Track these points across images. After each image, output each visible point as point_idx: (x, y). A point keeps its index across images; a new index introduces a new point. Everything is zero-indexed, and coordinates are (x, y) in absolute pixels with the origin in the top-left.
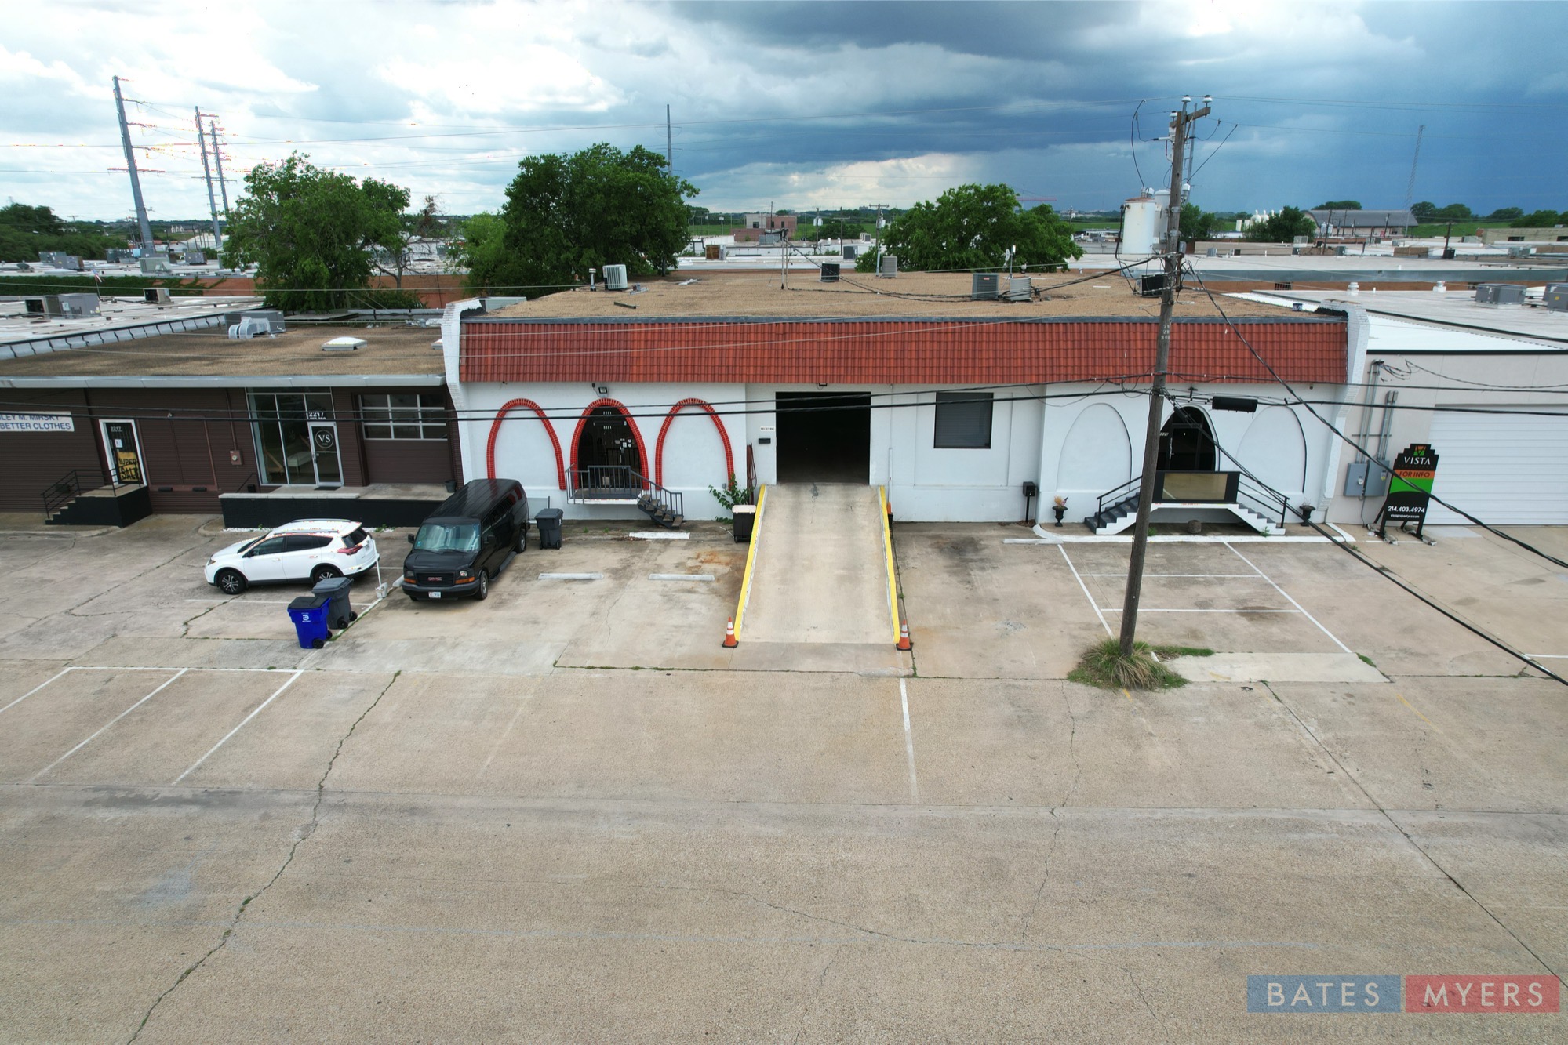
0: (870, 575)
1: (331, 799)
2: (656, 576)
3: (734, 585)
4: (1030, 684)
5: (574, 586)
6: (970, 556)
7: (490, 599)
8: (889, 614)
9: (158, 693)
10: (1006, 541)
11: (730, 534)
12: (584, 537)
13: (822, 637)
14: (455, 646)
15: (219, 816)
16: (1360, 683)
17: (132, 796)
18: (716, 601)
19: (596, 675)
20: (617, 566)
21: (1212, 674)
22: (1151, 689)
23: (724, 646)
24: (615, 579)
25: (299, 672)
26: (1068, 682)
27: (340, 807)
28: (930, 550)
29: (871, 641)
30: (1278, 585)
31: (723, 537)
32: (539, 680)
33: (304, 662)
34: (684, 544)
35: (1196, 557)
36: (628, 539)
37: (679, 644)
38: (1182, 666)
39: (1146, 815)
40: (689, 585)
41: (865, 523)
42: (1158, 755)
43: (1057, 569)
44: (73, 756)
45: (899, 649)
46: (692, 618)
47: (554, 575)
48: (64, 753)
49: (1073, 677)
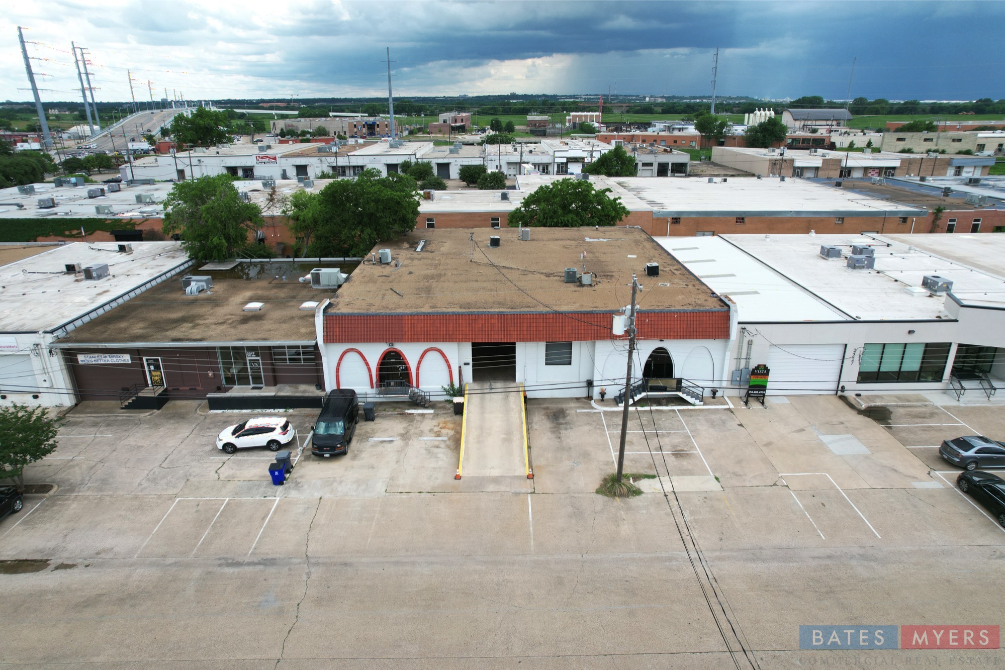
0: (516, 437)
1: (312, 561)
2: (421, 438)
3: (456, 442)
4: (580, 495)
5: (386, 445)
6: (561, 421)
7: (349, 455)
8: (524, 460)
9: (222, 511)
10: (578, 411)
11: (452, 409)
12: (384, 413)
13: (496, 473)
14: (341, 482)
15: (271, 570)
16: (712, 491)
17: (234, 562)
18: (449, 452)
19: (404, 496)
20: (403, 432)
21: (654, 488)
22: (628, 497)
23: (455, 479)
24: (403, 440)
25: (278, 499)
26: (595, 494)
27: (317, 564)
28: (543, 417)
29: (517, 474)
30: (693, 436)
31: (449, 411)
32: (381, 500)
33: (278, 493)
34: (431, 416)
35: (661, 419)
36: (405, 414)
37: (436, 478)
38: (643, 484)
39: (616, 556)
40: (437, 443)
41: (514, 406)
42: (626, 529)
43: (599, 428)
44: (202, 544)
45: (528, 478)
46: (440, 463)
47: (376, 439)
48: (198, 542)
49: (598, 492)
